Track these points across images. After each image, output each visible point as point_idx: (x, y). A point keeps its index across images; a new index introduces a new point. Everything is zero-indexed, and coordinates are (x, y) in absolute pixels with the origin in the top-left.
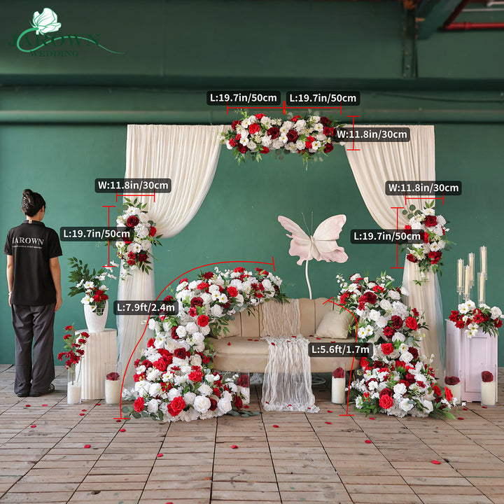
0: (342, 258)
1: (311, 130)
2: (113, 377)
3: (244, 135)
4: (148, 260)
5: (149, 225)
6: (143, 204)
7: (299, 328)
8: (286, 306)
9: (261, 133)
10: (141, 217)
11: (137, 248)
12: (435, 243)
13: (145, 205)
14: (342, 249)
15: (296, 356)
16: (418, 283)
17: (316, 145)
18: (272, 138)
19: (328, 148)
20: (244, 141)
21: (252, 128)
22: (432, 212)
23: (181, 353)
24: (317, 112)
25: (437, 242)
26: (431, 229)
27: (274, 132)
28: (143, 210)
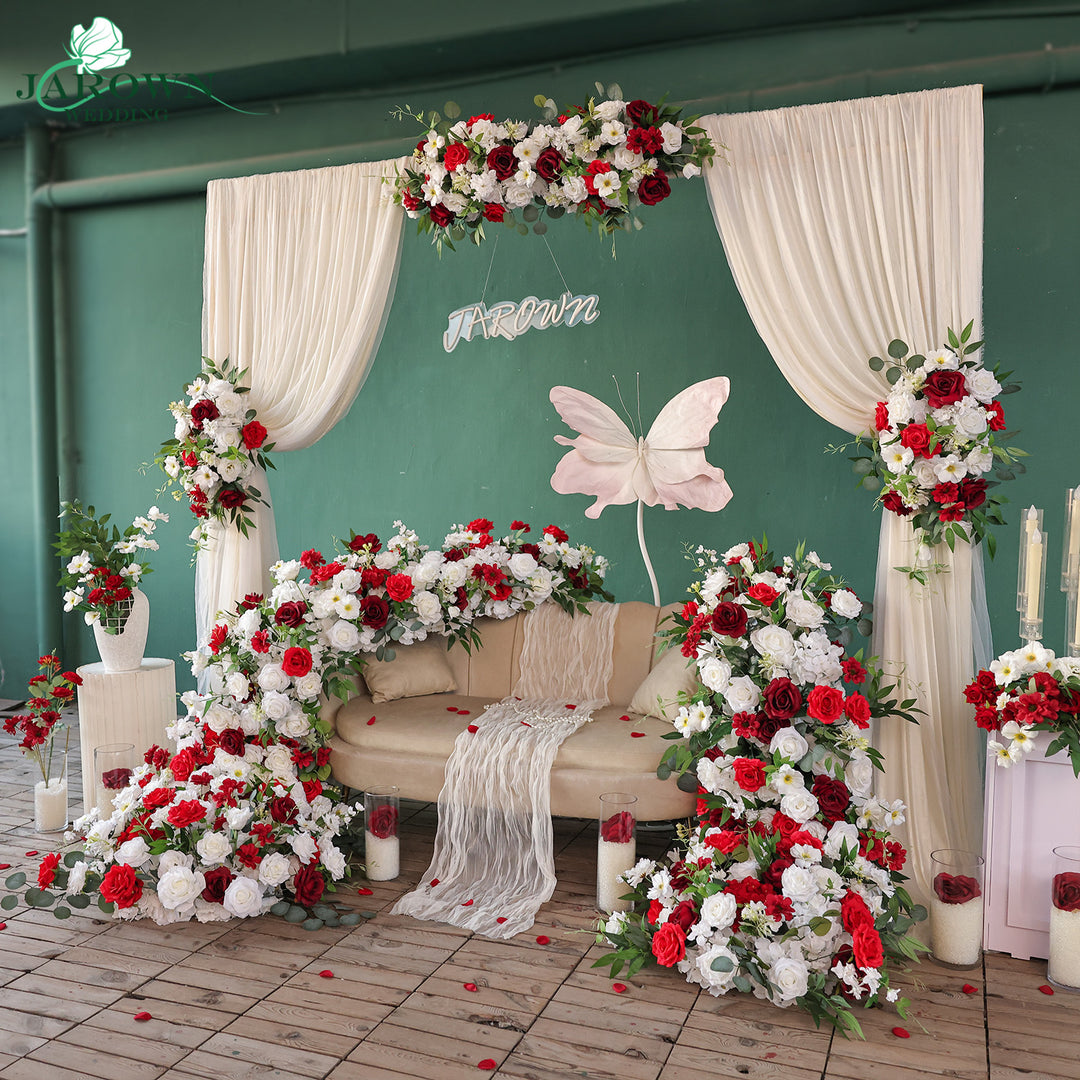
0: (717, 496)
1: (597, 144)
3: (436, 175)
4: (248, 503)
5: (244, 421)
6: (240, 371)
7: (606, 680)
8: (580, 622)
9: (470, 166)
10: (226, 403)
11: (208, 476)
12: (952, 459)
13: (245, 371)
14: (717, 473)
16: (914, 576)
17: (607, 184)
18: (500, 178)
19: (653, 189)
20: (434, 194)
21: (452, 155)
22: (948, 360)
23: (231, 741)
24: (616, 90)
25: (964, 453)
26: (942, 415)
27: (503, 162)
28: (239, 385)
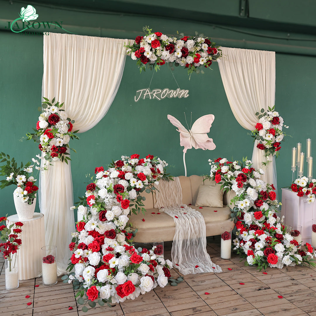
0: (212, 146)
1: (198, 49)
2: (49, 260)
3: (147, 48)
4: (67, 151)
5: (68, 122)
6: (60, 104)
8: (171, 182)
9: (161, 48)
10: (61, 114)
11: (60, 142)
13: (62, 104)
14: (211, 140)
15: (196, 225)
16: (265, 164)
18: (170, 53)
20: (148, 54)
21: (154, 44)
23: (112, 234)
25: (279, 135)
26: (276, 127)
27: (171, 48)
28: (61, 108)
